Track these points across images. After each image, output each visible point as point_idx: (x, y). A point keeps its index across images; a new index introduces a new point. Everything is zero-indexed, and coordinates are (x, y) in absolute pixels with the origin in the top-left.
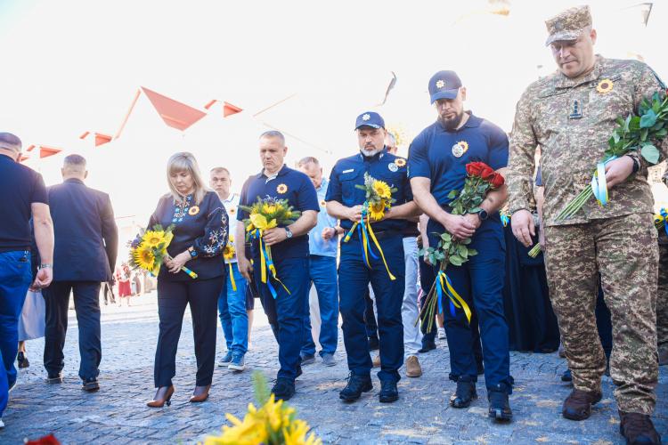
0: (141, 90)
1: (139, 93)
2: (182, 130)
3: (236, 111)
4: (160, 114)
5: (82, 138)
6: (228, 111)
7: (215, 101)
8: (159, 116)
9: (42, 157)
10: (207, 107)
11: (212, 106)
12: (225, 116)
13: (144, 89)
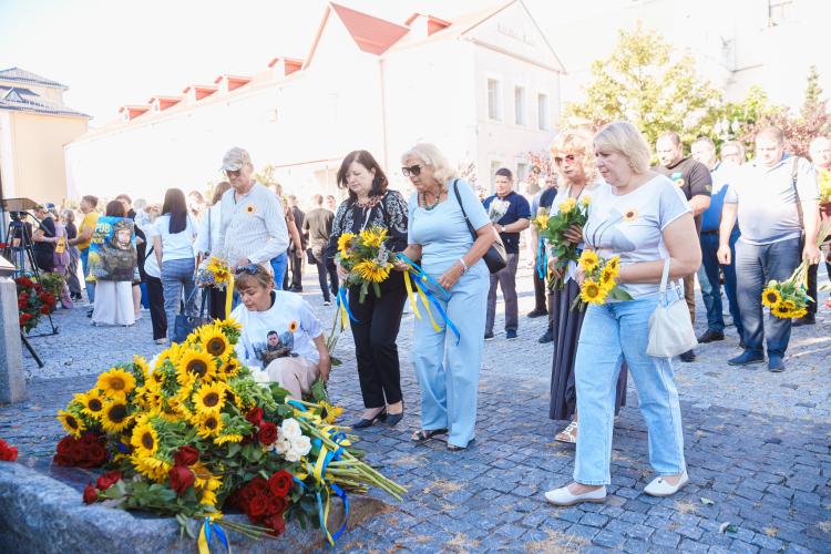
0: (332, 8)
1: (329, 11)
2: (379, 54)
3: (443, 26)
4: (353, 35)
5: (271, 65)
6: (435, 27)
7: (417, 15)
8: (351, 39)
9: (231, 89)
10: (408, 23)
11: (414, 22)
12: (430, 33)
13: (334, 5)
